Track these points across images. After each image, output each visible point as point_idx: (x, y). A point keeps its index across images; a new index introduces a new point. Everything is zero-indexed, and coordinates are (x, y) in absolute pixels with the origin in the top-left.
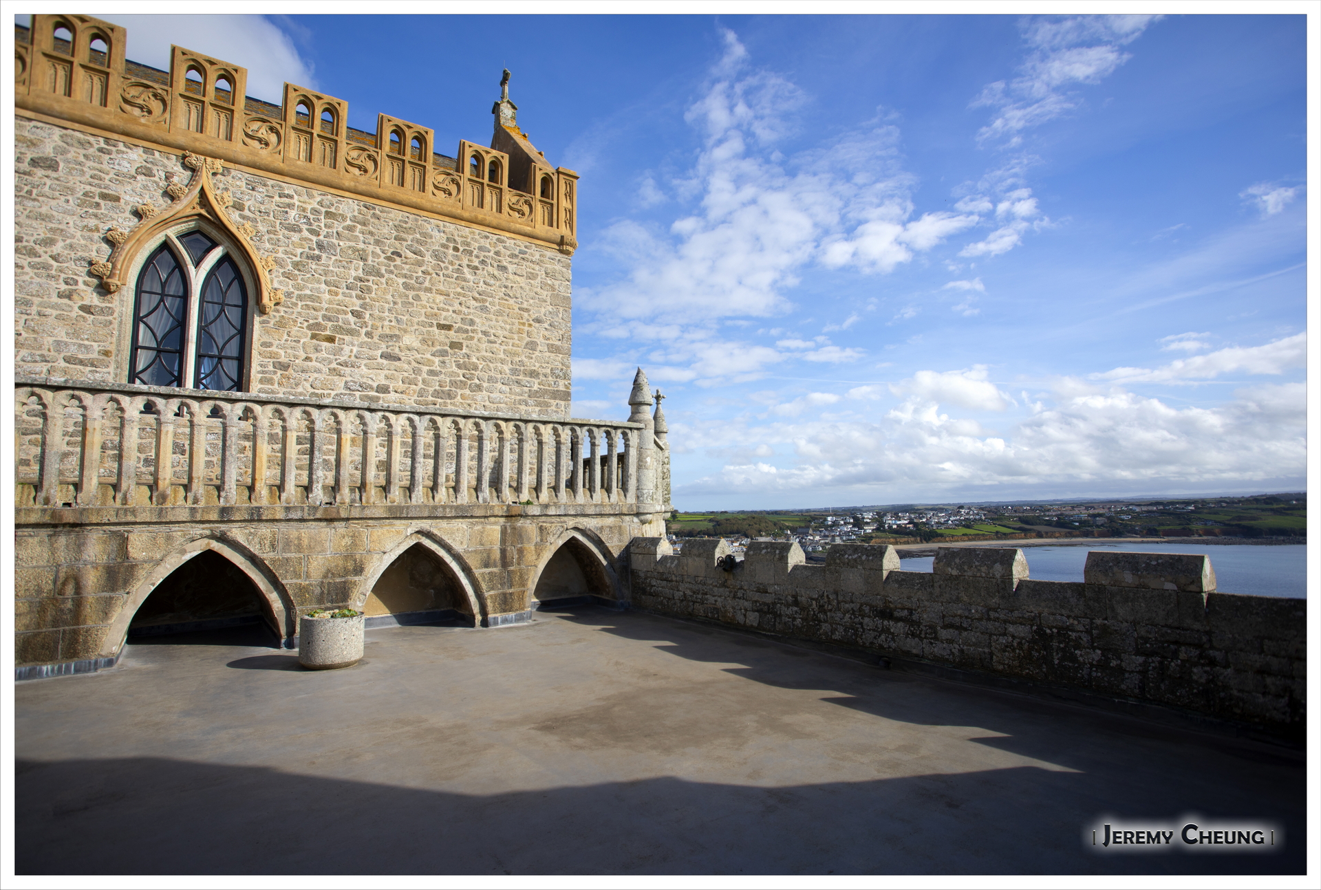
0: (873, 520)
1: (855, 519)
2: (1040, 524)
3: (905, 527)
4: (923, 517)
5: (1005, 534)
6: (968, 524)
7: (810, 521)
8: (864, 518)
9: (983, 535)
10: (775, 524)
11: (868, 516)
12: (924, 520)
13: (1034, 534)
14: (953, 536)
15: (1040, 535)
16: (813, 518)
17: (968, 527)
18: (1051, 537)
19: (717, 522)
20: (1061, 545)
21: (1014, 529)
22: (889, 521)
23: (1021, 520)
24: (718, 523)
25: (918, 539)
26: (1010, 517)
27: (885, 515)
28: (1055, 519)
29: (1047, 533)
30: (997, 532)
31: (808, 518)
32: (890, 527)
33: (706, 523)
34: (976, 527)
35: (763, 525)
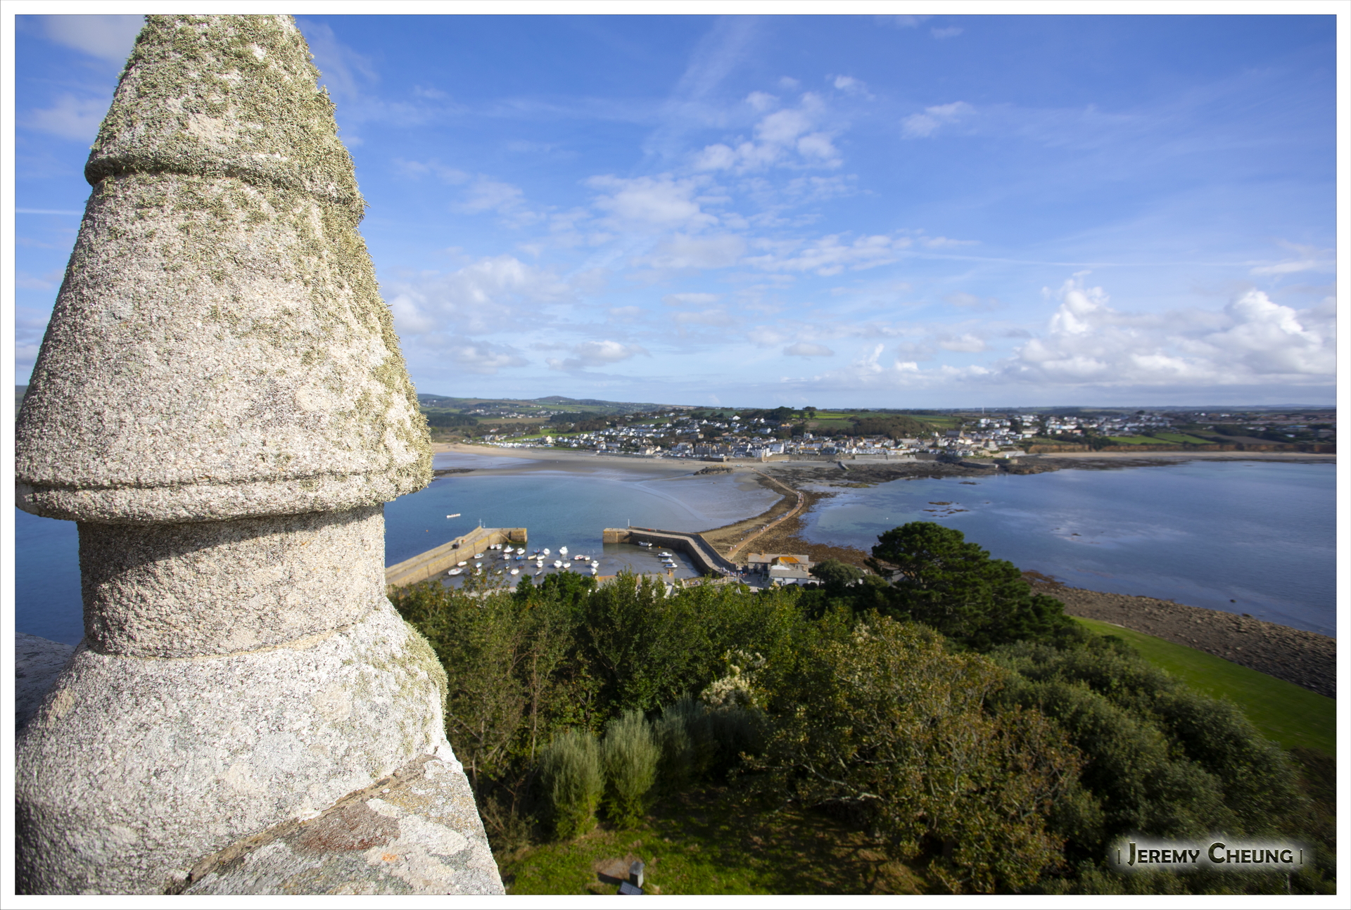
0: (1034, 424)
1: (1013, 422)
2: (1241, 435)
3: (1072, 434)
4: (1094, 423)
5: (1195, 445)
6: (1148, 432)
7: (961, 423)
8: (1022, 422)
9: (1167, 445)
10: (922, 426)
11: (1028, 419)
12: (1095, 426)
13: (1232, 446)
14: (1129, 445)
15: (1240, 448)
16: (965, 421)
17: (1148, 435)
18: (1254, 450)
19: (858, 421)
20: (1268, 460)
21: (1207, 439)
22: (1053, 425)
23: (1217, 429)
24: (859, 423)
25: (1087, 447)
26: (1201, 426)
27: (1048, 418)
28: (1262, 429)
29: (1249, 445)
30: (1185, 443)
31: (959, 420)
32: (1053, 432)
33: (845, 422)
34: (1158, 435)
35: (909, 425)
